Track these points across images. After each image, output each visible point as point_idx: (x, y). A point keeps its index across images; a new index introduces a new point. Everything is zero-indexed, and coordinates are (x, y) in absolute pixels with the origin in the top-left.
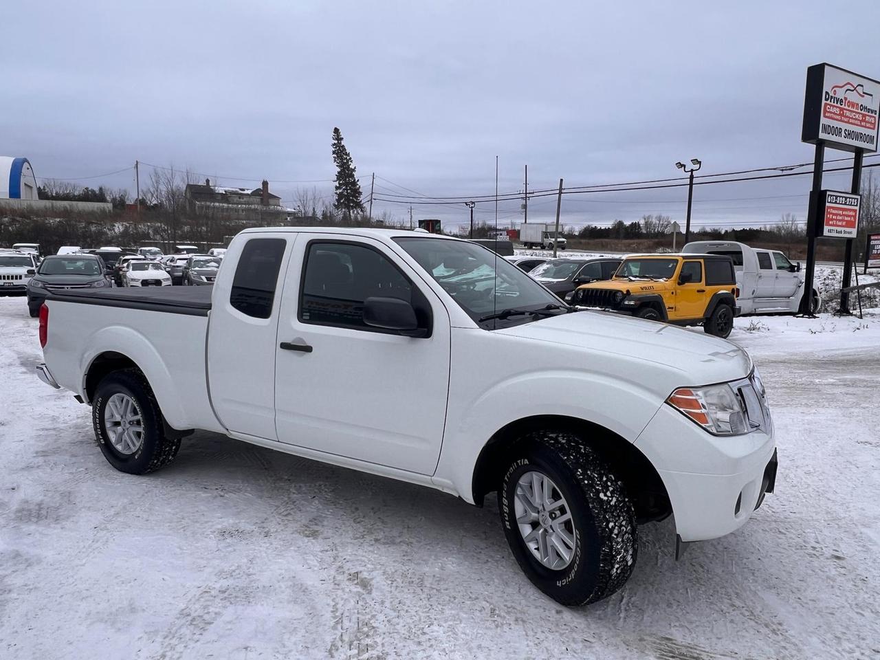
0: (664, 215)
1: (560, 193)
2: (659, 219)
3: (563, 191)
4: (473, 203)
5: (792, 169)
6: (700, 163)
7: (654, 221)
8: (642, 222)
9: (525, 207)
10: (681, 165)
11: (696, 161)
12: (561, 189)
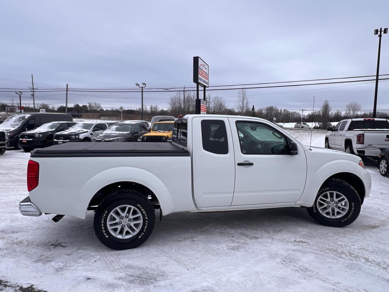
0: (97, 102)
1: (67, 91)
2: (95, 104)
3: (68, 90)
4: (20, 92)
5: (168, 89)
6: (145, 85)
7: (93, 105)
8: (88, 105)
9: (33, 95)
10: (137, 85)
11: (144, 84)
12: (67, 89)
